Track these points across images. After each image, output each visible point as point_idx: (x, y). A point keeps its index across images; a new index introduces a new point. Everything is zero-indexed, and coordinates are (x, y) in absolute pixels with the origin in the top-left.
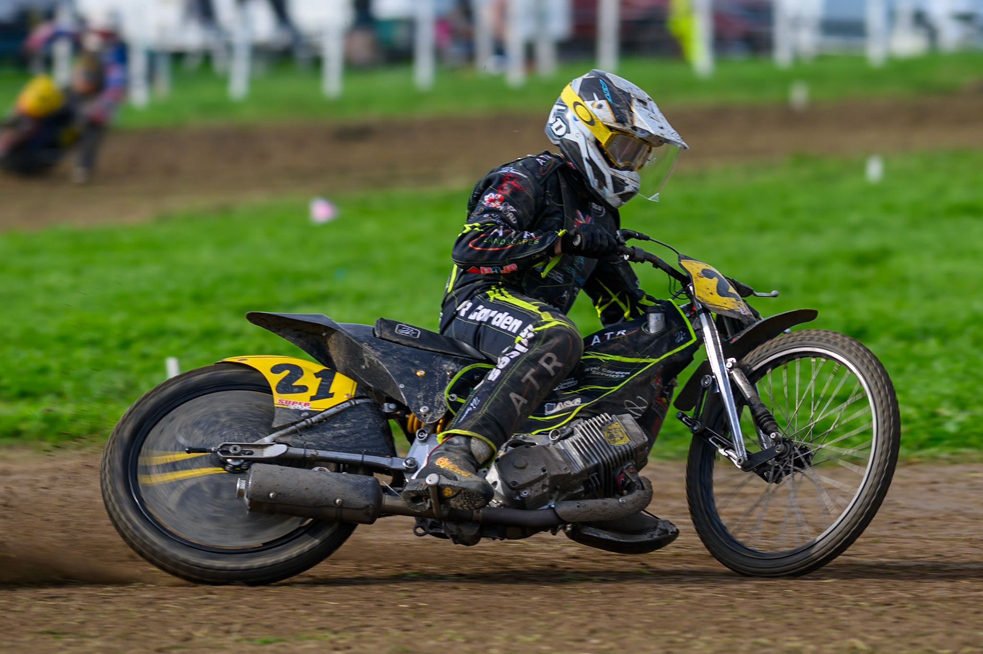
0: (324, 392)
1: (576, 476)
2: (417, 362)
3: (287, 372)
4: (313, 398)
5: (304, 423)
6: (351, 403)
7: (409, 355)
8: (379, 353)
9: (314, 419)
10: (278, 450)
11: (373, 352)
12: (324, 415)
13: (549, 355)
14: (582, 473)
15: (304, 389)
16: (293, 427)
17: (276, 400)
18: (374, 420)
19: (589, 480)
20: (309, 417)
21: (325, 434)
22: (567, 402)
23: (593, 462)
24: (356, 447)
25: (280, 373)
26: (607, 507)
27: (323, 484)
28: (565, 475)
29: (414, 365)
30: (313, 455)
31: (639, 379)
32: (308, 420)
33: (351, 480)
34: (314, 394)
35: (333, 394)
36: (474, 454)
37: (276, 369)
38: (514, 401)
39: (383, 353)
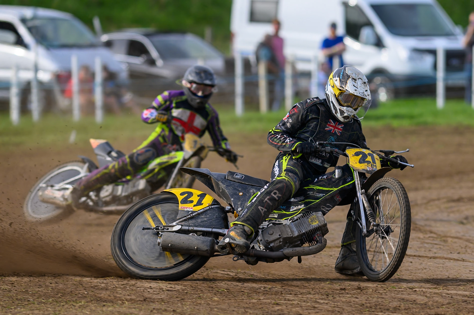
0: (199, 203)
1: (295, 237)
2: (240, 189)
3: (187, 195)
4: (194, 206)
5: (190, 216)
6: (209, 207)
7: (237, 186)
8: (225, 186)
9: (193, 214)
10: (178, 228)
11: (223, 185)
12: (198, 213)
13: (275, 191)
14: (298, 236)
15: (192, 202)
16: (185, 218)
17: (180, 207)
18: (218, 214)
19: (302, 239)
20: (192, 213)
21: (198, 220)
22: (299, 206)
23: (303, 232)
24: (210, 225)
25: (183, 195)
26: (304, 250)
27: (190, 240)
28: (290, 237)
29: (238, 190)
30: (192, 229)
31: (328, 197)
32: (191, 215)
33: (202, 239)
34: (195, 204)
35: (203, 203)
36: (246, 230)
37: (182, 194)
38: (260, 210)
39: (227, 185)
